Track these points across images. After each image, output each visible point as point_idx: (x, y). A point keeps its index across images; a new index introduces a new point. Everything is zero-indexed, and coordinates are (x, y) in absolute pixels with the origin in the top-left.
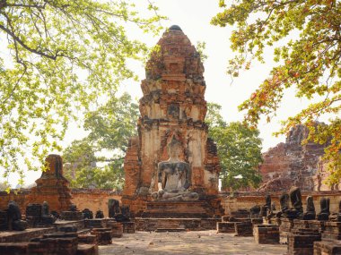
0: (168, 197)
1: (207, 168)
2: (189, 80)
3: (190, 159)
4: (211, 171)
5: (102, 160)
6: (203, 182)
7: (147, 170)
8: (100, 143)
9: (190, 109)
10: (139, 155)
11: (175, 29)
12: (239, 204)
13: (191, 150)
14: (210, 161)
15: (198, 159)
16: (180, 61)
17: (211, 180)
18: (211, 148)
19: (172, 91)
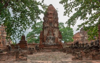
0: (49, 44)
1: (59, 38)
2: (54, 17)
3: (55, 36)
4: (60, 38)
5: (36, 36)
6: (58, 41)
7: (45, 38)
8: (36, 33)
9: (55, 24)
10: (43, 35)
11: (51, 5)
12: (67, 46)
13: (55, 33)
14: (60, 36)
15: (56, 36)
16: (52, 12)
17: (60, 40)
18: (60, 33)
19: (50, 20)
